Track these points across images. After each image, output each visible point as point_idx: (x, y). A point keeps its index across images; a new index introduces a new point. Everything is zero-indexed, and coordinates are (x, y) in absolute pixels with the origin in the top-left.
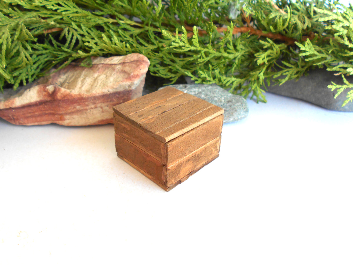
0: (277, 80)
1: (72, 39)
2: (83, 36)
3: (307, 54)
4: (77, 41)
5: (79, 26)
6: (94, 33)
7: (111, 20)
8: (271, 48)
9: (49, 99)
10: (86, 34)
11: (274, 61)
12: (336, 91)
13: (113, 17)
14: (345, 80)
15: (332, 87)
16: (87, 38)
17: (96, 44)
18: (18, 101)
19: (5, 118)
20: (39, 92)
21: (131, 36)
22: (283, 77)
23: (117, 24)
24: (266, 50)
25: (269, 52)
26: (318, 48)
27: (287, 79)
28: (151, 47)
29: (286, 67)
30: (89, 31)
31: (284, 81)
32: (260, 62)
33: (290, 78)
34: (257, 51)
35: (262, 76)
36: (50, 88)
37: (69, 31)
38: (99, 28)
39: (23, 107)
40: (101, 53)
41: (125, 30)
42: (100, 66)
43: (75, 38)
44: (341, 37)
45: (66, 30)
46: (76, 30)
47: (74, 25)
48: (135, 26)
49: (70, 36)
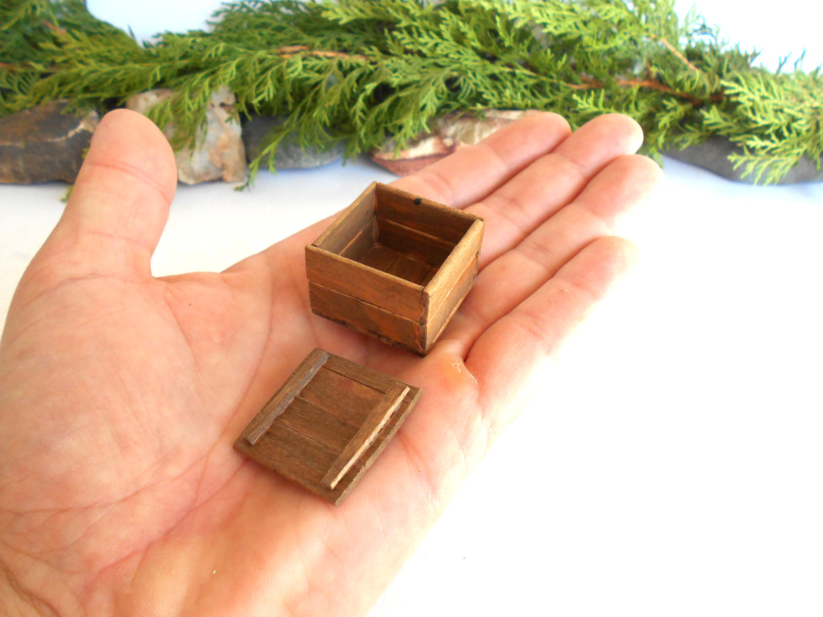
0: (677, 145)
1: (468, 88)
2: (476, 85)
3: (712, 122)
4: (472, 91)
5: (474, 75)
6: (488, 82)
7: (507, 70)
8: (674, 109)
9: (445, 152)
10: (479, 83)
11: (677, 124)
12: (735, 162)
13: (509, 65)
14: (746, 152)
15: (732, 158)
16: (482, 89)
17: (493, 95)
18: (413, 153)
19: (392, 169)
20: (435, 145)
21: (526, 87)
22: (683, 141)
23: (513, 75)
24: (668, 111)
25: (672, 113)
26: (724, 115)
27: (688, 144)
28: (545, 101)
29: (689, 131)
30: (483, 80)
31: (684, 146)
32: (661, 125)
33: (692, 143)
34: (658, 110)
35: (661, 140)
36: (448, 142)
37: (465, 81)
38: (493, 77)
39: (417, 159)
40: (498, 106)
41: (520, 80)
42: (496, 121)
43: (470, 87)
44: (745, 109)
45: (461, 80)
46: (470, 79)
47: (470, 75)
48: (530, 77)
49: (466, 85)
